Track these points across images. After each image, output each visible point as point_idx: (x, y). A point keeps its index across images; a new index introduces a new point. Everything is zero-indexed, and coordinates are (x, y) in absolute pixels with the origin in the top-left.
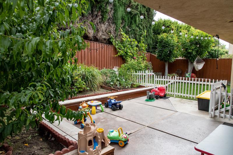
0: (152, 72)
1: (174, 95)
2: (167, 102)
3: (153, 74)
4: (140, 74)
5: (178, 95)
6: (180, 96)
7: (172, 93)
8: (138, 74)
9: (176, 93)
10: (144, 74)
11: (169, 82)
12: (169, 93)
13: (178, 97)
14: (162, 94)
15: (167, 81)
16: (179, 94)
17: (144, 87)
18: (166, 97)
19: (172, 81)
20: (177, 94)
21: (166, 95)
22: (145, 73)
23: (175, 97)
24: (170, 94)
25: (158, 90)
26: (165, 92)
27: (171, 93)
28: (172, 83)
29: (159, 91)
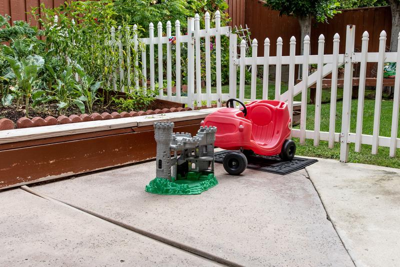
0: (218, 21)
1: (337, 145)
2: (294, 198)
3: (225, 31)
4: (162, 40)
5: (362, 146)
6: (374, 151)
7: (330, 136)
8: (152, 40)
9: (349, 137)
10: (180, 38)
11: (313, 68)
12: (310, 134)
13: (364, 155)
14: (268, 144)
15: (298, 67)
16: (368, 139)
17: (182, 107)
18: (291, 159)
19: (329, 63)
20: (358, 138)
21: (293, 147)
22: (184, 31)
23: (343, 157)
24: (316, 143)
25: (239, 119)
26: (287, 131)
27: (325, 136)
28: (325, 73)
29: (245, 123)
